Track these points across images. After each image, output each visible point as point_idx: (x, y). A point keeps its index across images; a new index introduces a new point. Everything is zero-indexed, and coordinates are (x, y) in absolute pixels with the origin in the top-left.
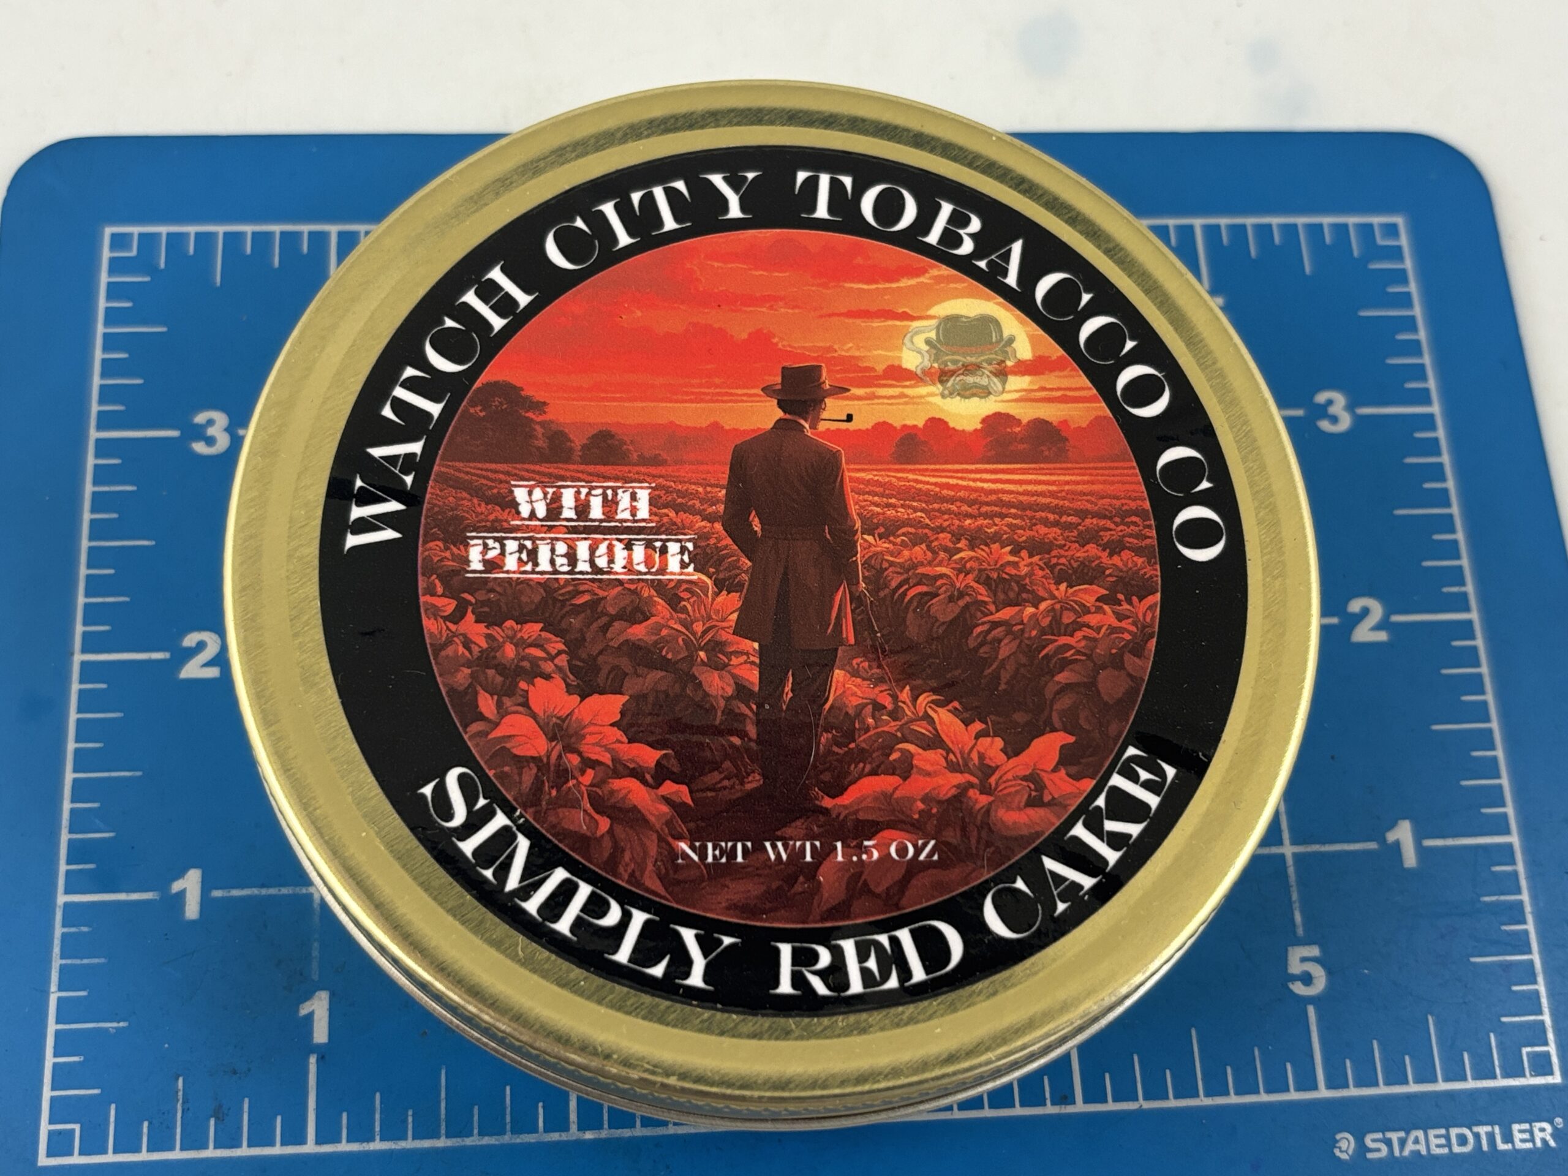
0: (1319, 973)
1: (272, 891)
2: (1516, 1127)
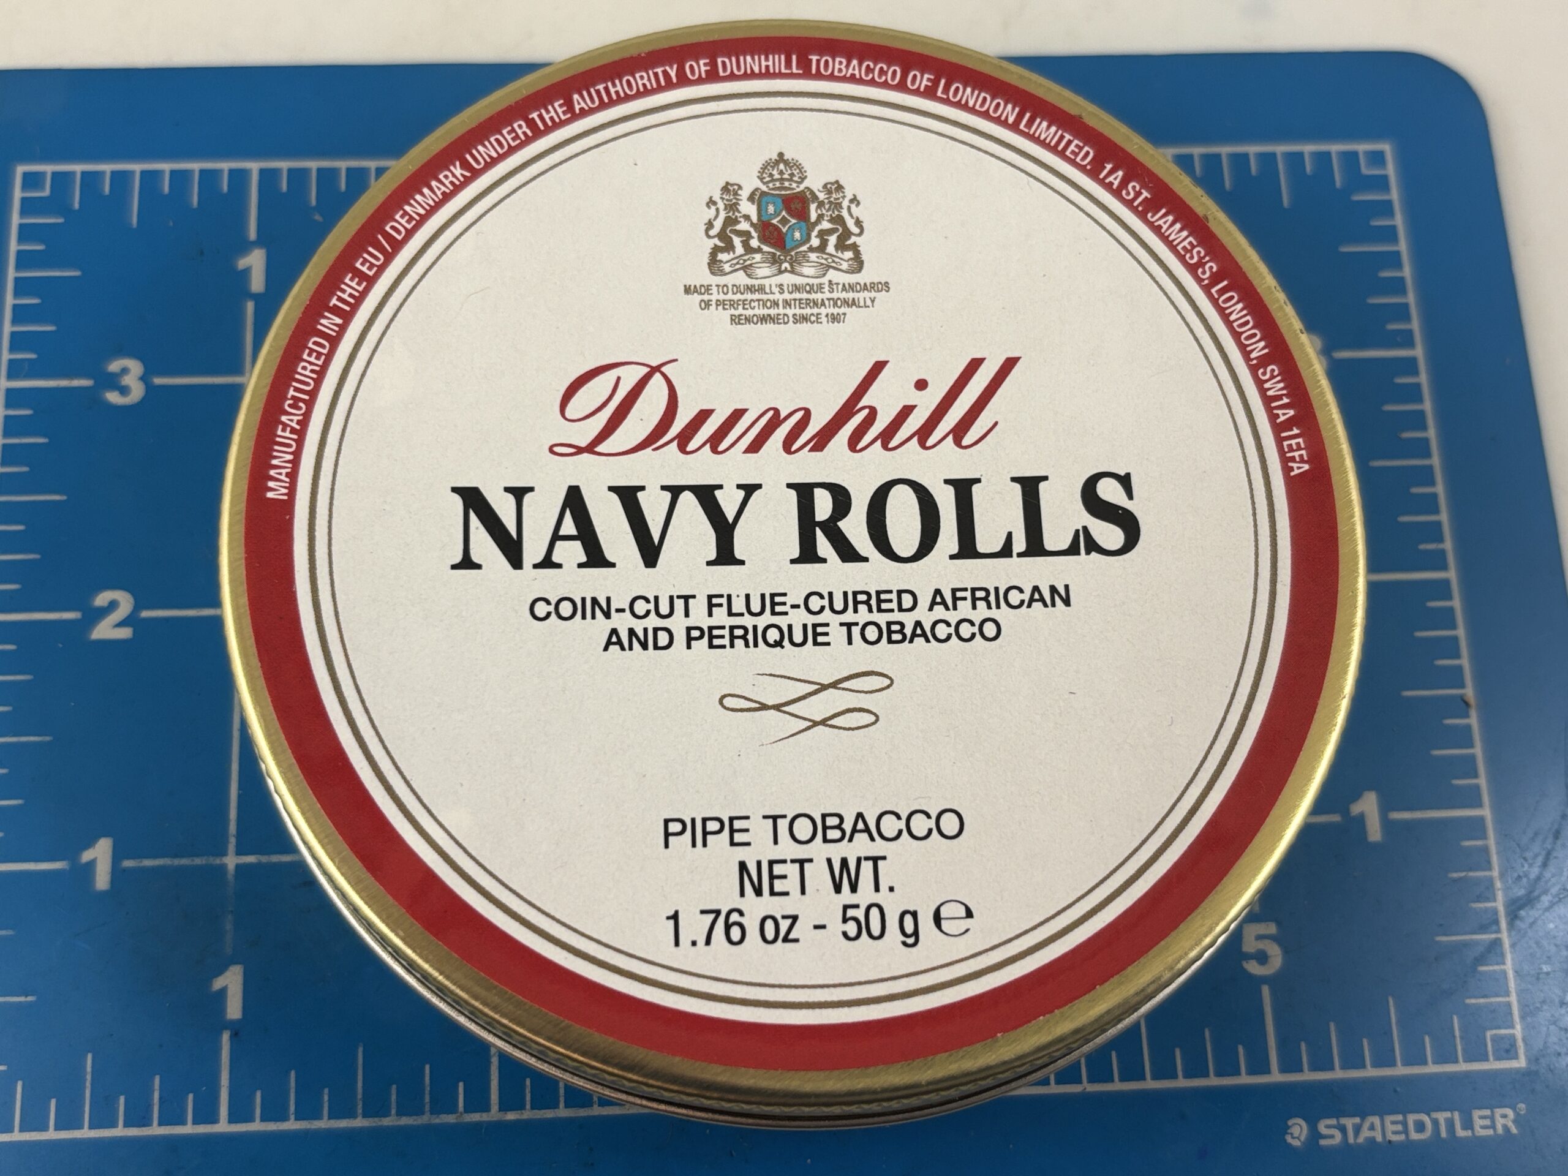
0: (1275, 952)
1: (184, 861)
2: (1476, 1114)
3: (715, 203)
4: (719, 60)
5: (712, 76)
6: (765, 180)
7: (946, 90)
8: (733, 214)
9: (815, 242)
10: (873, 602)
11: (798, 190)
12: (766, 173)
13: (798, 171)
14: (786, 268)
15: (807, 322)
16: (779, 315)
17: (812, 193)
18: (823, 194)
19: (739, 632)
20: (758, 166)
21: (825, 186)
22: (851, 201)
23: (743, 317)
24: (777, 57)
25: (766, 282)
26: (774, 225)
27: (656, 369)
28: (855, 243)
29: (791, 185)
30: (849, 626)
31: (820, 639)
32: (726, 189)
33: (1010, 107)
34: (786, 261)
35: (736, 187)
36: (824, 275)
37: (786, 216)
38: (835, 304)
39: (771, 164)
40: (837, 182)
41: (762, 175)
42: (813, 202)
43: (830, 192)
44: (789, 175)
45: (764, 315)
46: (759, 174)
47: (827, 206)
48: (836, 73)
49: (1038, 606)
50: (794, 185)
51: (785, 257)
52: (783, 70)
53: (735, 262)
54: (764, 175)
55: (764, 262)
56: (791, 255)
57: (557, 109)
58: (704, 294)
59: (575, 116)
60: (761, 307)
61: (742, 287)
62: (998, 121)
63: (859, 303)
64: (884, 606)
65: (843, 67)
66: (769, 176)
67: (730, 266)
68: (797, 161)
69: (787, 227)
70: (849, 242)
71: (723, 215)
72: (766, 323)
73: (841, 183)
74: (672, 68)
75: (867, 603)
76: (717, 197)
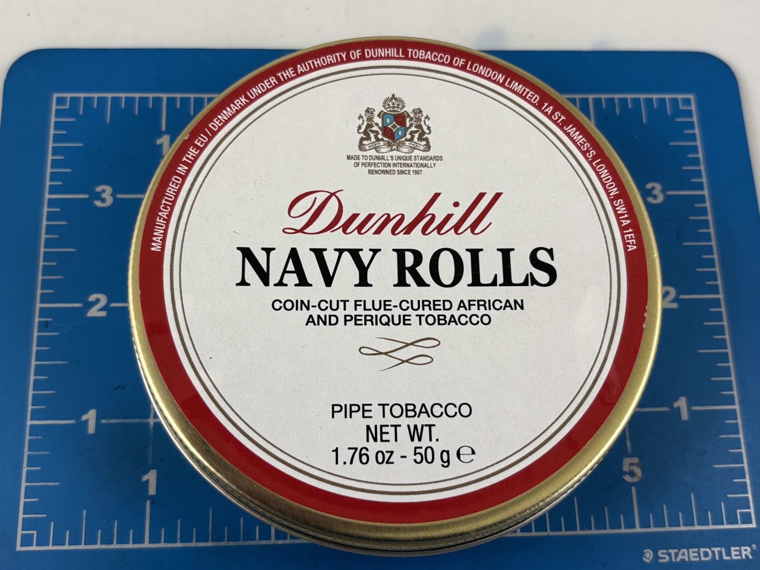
3: (362, 117)
4: (366, 50)
5: (362, 58)
6: (386, 107)
7: (471, 67)
8: (371, 123)
9: (408, 137)
10: (432, 305)
11: (401, 112)
12: (386, 104)
13: (401, 103)
14: (395, 148)
15: (404, 174)
16: (390, 170)
17: (408, 114)
18: (412, 114)
19: (369, 318)
20: (383, 101)
21: (413, 111)
22: (426, 118)
23: (374, 171)
24: (392, 49)
25: (385, 155)
26: (389, 128)
27: (332, 194)
28: (427, 138)
29: (397, 109)
30: (420, 316)
31: (407, 322)
32: (367, 111)
33: (500, 75)
34: (394, 145)
35: (372, 110)
36: (412, 152)
37: (395, 124)
38: (417, 166)
39: (389, 100)
40: (419, 109)
41: (384, 105)
42: (408, 118)
43: (416, 113)
44: (397, 105)
45: (384, 170)
46: (383, 104)
47: (414, 120)
48: (420, 58)
49: (508, 309)
50: (399, 110)
51: (394, 143)
52: (395, 56)
53: (371, 145)
54: (386, 105)
55: (384, 145)
56: (397, 143)
57: (289, 72)
58: (356, 160)
59: (299, 75)
60: (383, 167)
61: (374, 157)
62: (495, 82)
63: (428, 165)
64: (437, 307)
65: (423, 55)
66: (387, 105)
67: (369, 147)
68: (401, 98)
69: (395, 129)
70: (424, 137)
71: (366, 123)
72: (385, 174)
73: (421, 109)
74: (343, 54)
75: (429, 306)
76: (363, 115)
